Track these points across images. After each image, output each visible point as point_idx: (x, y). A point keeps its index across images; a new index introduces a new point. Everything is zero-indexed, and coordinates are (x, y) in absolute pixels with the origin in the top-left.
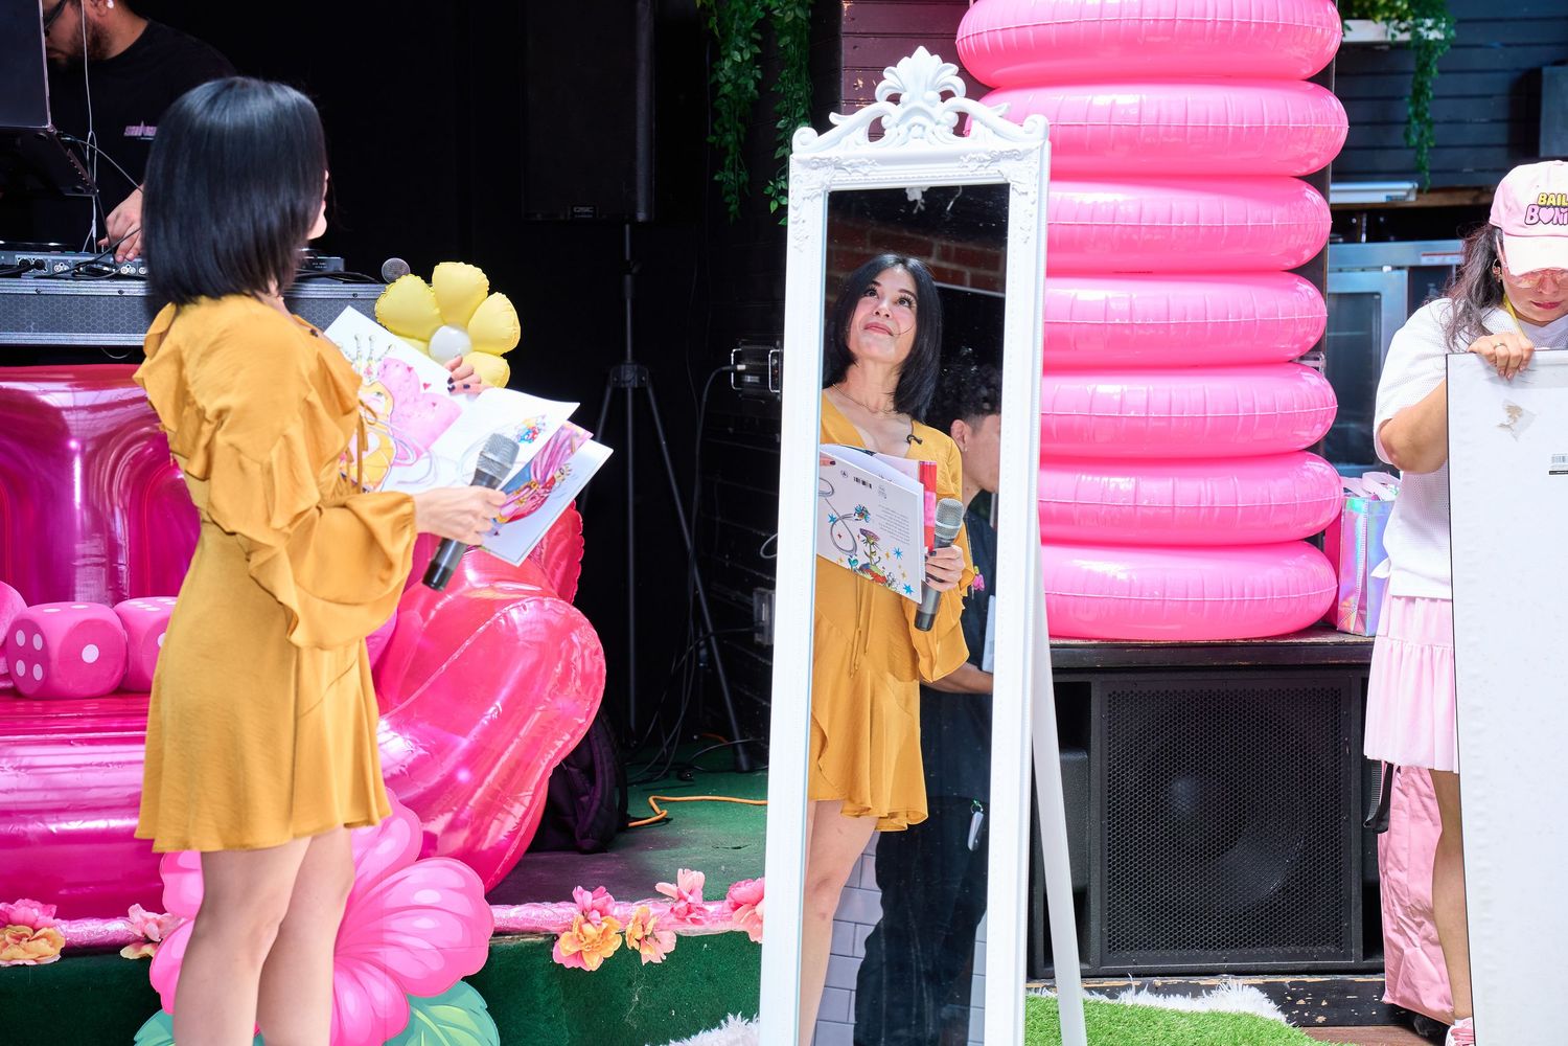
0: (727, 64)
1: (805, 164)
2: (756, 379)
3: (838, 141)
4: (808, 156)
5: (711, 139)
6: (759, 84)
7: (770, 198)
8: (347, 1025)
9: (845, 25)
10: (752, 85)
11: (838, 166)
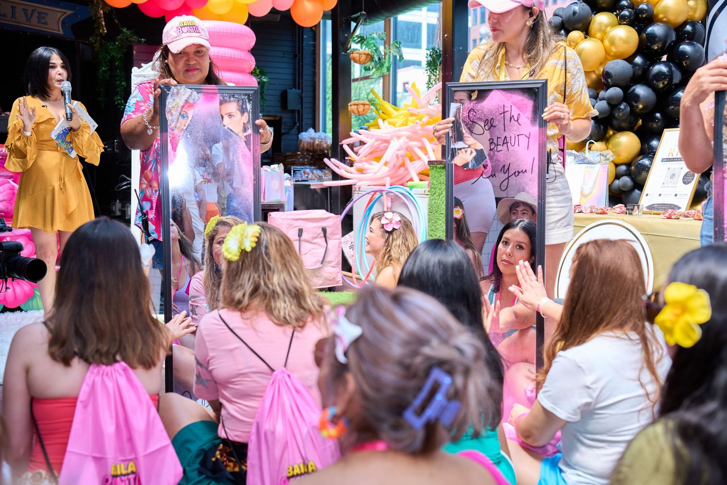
0: (101, 71)
1: (136, 76)
2: (110, 149)
3: (144, 70)
4: (136, 74)
5: (97, 89)
6: (109, 76)
7: (115, 101)
8: (17, 295)
9: (134, 57)
10: (107, 75)
11: (144, 77)
